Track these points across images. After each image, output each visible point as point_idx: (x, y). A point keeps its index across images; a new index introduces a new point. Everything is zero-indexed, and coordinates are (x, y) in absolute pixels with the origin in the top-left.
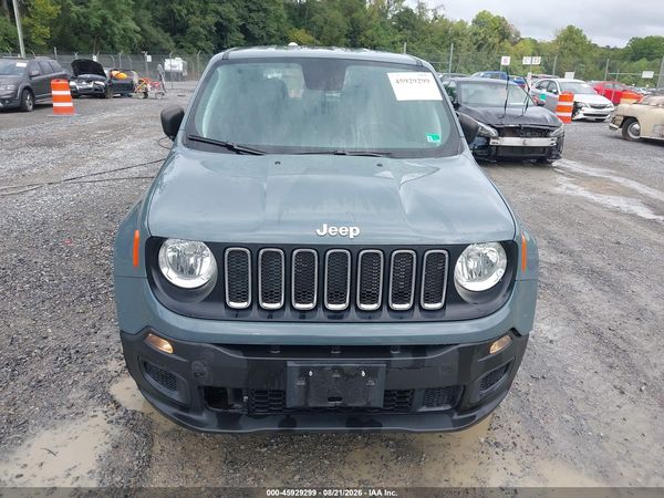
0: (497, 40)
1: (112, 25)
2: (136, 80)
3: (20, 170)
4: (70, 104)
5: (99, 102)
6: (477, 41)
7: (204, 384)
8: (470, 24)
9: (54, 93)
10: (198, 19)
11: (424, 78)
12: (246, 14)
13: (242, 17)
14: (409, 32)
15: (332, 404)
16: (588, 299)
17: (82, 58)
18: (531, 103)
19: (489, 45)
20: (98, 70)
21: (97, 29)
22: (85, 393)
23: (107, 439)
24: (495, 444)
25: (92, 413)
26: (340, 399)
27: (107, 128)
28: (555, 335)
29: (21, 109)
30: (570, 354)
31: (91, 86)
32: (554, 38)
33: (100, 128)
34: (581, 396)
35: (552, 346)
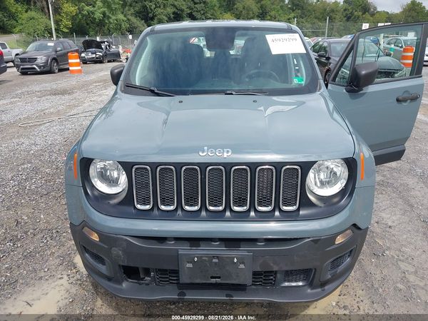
0: (360, 13)
1: (109, 17)
2: (121, 51)
3: (43, 111)
4: (79, 68)
5: (98, 66)
6: (347, 14)
7: (121, 264)
8: (342, 3)
9: (70, 61)
10: (162, 11)
11: (292, 37)
12: (192, 5)
13: (190, 8)
14: (300, 11)
15: (213, 281)
16: (419, 195)
17: (90, 38)
18: (381, 54)
19: (355, 18)
20: (98, 45)
21: (100, 20)
22: (58, 261)
23: (66, 296)
24: (344, 307)
25: (60, 276)
26: (219, 278)
27: (100, 82)
28: (394, 222)
29: (50, 72)
30: (405, 236)
31: (94, 56)
32: (401, 10)
33: (96, 82)
34: (412, 269)
35: (391, 230)
